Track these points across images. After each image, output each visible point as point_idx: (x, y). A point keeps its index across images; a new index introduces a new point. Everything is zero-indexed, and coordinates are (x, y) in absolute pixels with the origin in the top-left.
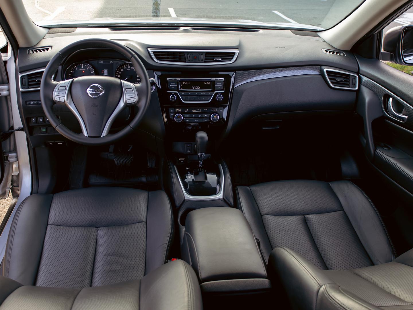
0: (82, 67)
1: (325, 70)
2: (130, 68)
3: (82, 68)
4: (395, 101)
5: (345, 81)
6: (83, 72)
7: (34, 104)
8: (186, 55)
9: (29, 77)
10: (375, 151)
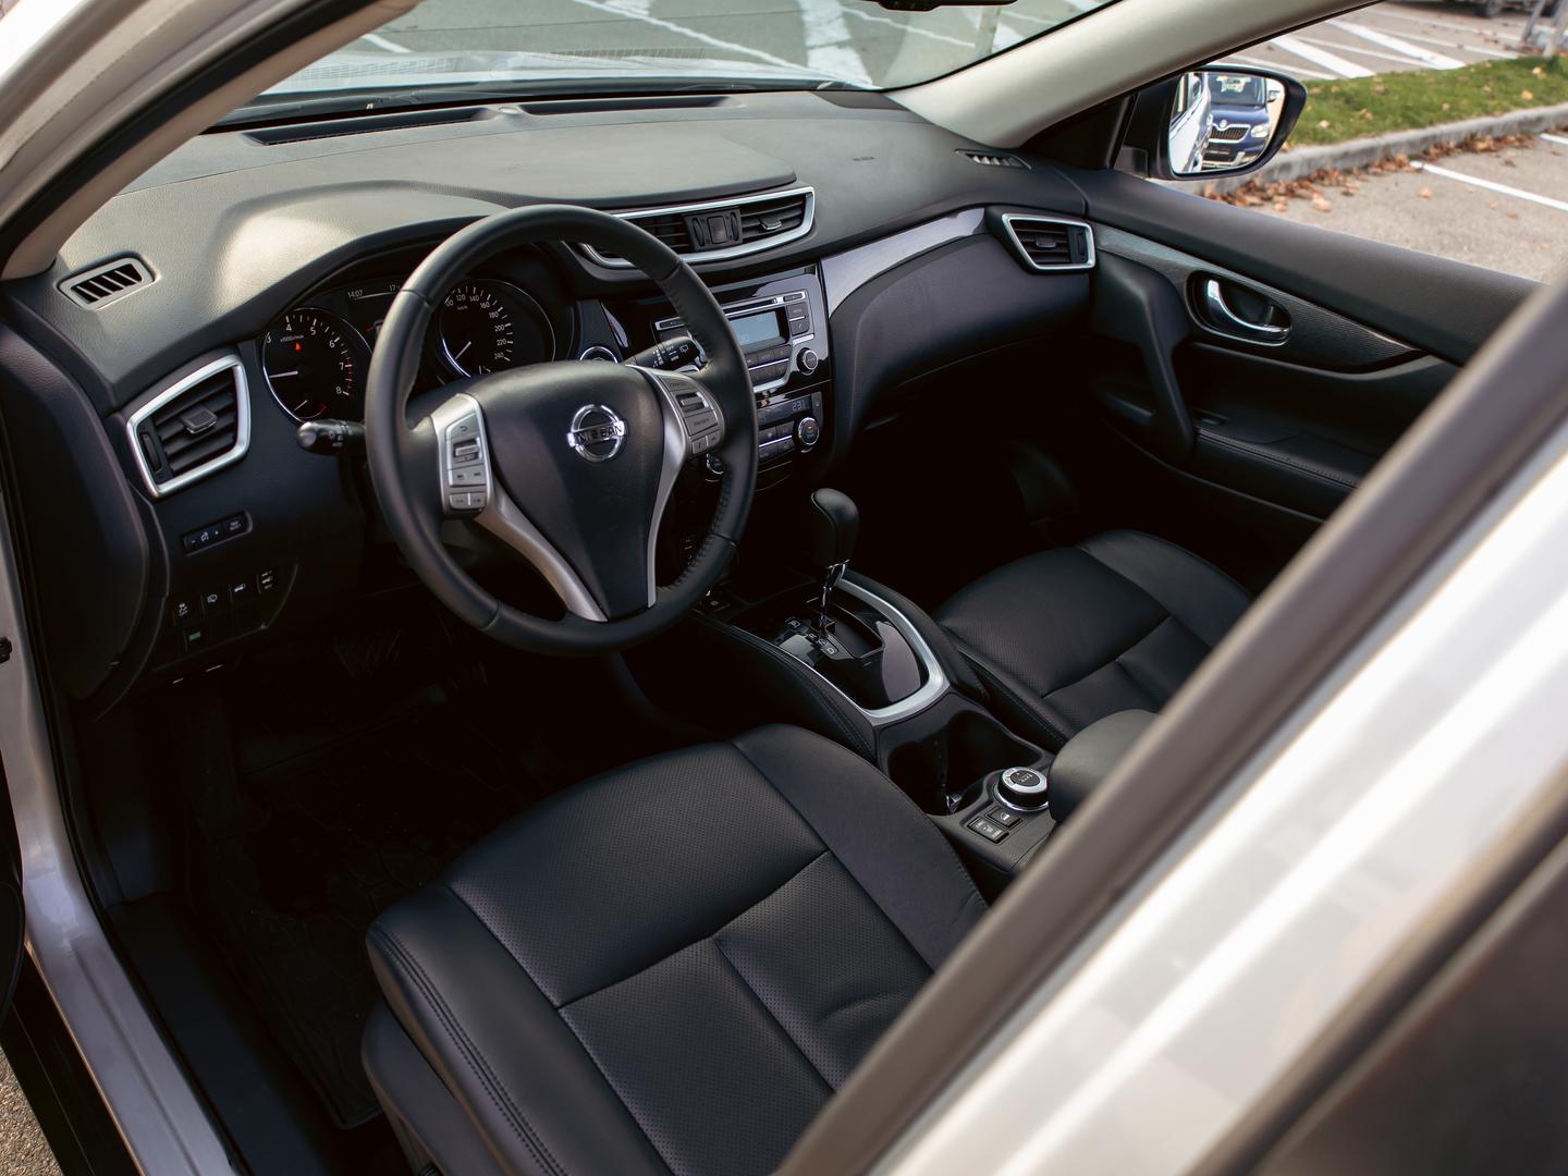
0: (289, 328)
1: (1006, 218)
2: (467, 302)
3: (289, 334)
4: (1226, 287)
5: (1058, 245)
6: (298, 347)
7: (212, 539)
8: (689, 221)
9: (158, 423)
10: (1196, 434)
